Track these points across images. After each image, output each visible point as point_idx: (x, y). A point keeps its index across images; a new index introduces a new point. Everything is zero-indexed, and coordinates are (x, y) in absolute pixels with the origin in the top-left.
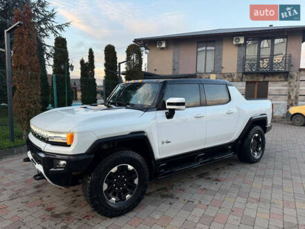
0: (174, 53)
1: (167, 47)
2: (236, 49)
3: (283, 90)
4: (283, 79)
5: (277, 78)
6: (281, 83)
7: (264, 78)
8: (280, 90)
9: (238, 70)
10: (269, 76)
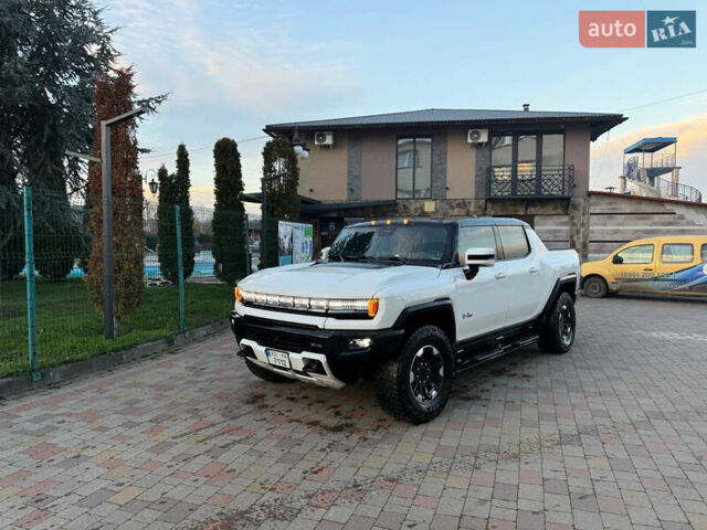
0: (349, 158)
1: (335, 145)
2: (472, 154)
3: (559, 231)
4: (560, 211)
5: (549, 209)
6: (557, 219)
7: (526, 209)
8: (555, 231)
9: (476, 193)
10: (534, 206)
